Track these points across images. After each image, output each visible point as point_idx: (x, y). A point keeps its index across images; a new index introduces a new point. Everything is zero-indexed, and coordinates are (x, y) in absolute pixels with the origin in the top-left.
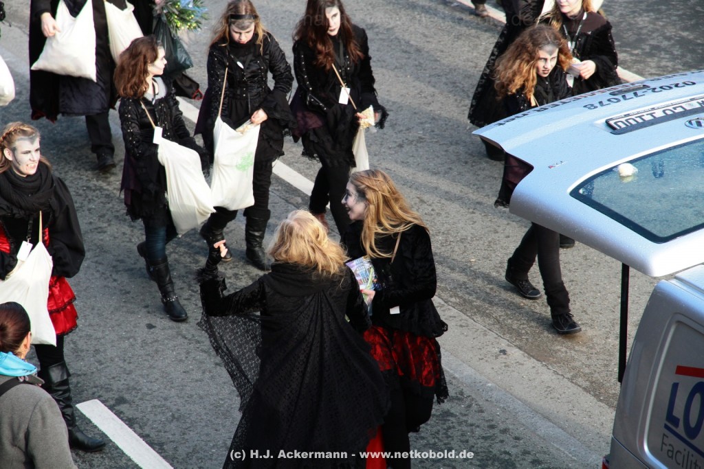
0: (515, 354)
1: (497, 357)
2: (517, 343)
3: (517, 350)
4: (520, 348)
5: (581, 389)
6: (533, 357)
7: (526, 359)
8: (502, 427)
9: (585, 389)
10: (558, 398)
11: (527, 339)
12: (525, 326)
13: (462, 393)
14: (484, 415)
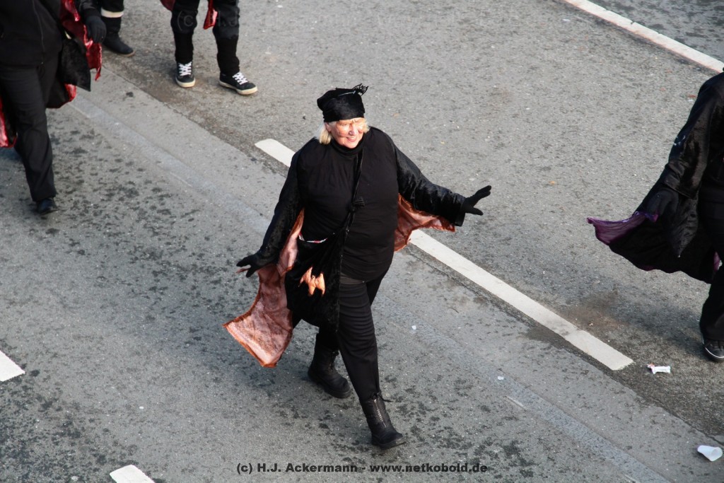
0: (140, 95)
1: (124, 99)
2: (142, 86)
3: (142, 92)
4: (145, 90)
5: (197, 125)
6: (156, 98)
7: (150, 100)
8: (127, 160)
9: (201, 125)
10: (177, 134)
11: (151, 83)
12: (149, 71)
13: (92, 132)
14: (112, 150)
